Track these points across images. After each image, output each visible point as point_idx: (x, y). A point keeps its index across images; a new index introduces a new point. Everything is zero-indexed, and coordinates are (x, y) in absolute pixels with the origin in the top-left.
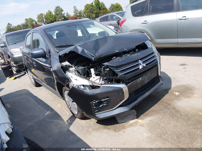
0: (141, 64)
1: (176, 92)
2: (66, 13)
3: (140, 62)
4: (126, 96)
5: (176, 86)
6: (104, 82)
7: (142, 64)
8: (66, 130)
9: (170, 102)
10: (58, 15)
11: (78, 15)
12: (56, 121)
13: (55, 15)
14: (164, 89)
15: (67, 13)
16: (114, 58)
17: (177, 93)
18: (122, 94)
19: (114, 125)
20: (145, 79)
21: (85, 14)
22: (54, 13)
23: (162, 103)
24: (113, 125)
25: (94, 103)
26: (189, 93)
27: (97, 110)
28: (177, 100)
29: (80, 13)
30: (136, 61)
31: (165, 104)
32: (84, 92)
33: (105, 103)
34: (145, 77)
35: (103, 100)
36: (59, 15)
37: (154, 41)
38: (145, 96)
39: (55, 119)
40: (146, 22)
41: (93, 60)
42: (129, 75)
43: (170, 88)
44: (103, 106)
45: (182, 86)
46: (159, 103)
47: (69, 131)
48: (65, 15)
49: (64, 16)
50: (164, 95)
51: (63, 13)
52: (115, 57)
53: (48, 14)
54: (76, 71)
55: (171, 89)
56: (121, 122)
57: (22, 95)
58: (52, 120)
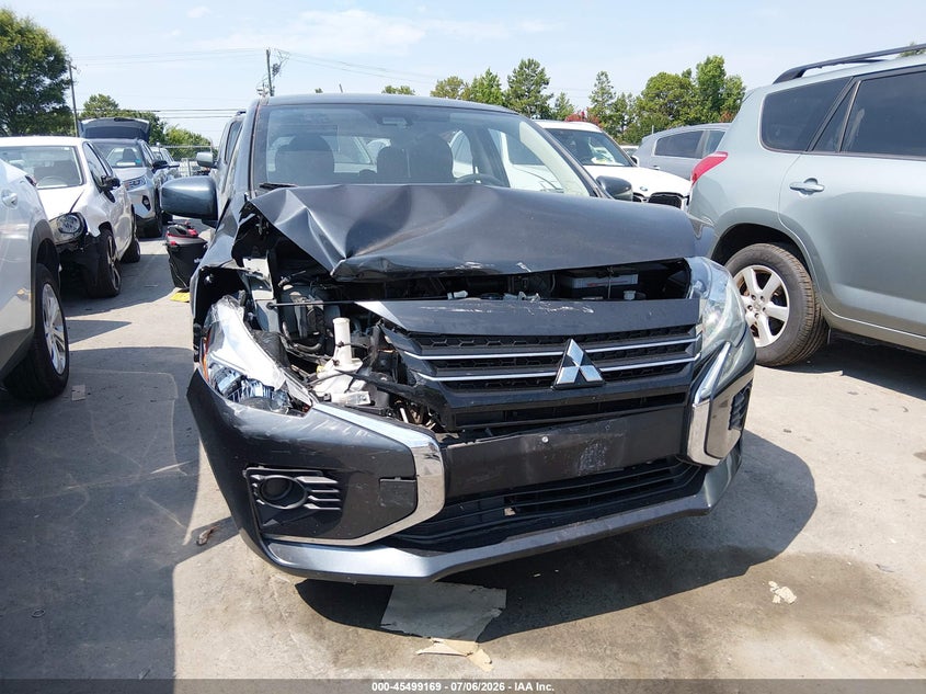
0: (569, 362)
1: (782, 584)
2: (557, 95)
3: (574, 350)
4: (430, 502)
5: (812, 551)
6: (368, 398)
7: (578, 366)
8: (160, 562)
9: (708, 626)
10: (519, 97)
11: (608, 112)
12: (164, 511)
13: (509, 95)
14: (737, 544)
15: (563, 95)
16: (456, 294)
17: (786, 594)
18: (403, 478)
19: (353, 628)
20: (577, 450)
21: (640, 115)
22: (505, 88)
23: (663, 614)
24: (351, 629)
25: (257, 477)
26: (850, 618)
27: (273, 522)
28: (754, 630)
29: (619, 106)
30: (550, 337)
31: (674, 624)
32: (223, 411)
33: (311, 497)
34: (580, 438)
35: (302, 479)
36: (525, 100)
37: (830, 292)
38: (557, 539)
39: (166, 505)
40: (812, 186)
41: (331, 274)
42: (471, 399)
43: (772, 555)
44: (301, 508)
45: (843, 562)
46: (650, 610)
47: (167, 574)
48: (551, 103)
49: (542, 107)
50: (708, 577)
51: (545, 92)
52: (465, 293)
53: (483, 84)
54: (272, 308)
55: (771, 561)
56: (395, 624)
57: (160, 365)
58: (155, 503)
